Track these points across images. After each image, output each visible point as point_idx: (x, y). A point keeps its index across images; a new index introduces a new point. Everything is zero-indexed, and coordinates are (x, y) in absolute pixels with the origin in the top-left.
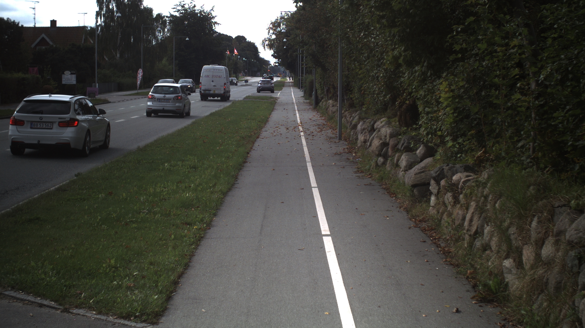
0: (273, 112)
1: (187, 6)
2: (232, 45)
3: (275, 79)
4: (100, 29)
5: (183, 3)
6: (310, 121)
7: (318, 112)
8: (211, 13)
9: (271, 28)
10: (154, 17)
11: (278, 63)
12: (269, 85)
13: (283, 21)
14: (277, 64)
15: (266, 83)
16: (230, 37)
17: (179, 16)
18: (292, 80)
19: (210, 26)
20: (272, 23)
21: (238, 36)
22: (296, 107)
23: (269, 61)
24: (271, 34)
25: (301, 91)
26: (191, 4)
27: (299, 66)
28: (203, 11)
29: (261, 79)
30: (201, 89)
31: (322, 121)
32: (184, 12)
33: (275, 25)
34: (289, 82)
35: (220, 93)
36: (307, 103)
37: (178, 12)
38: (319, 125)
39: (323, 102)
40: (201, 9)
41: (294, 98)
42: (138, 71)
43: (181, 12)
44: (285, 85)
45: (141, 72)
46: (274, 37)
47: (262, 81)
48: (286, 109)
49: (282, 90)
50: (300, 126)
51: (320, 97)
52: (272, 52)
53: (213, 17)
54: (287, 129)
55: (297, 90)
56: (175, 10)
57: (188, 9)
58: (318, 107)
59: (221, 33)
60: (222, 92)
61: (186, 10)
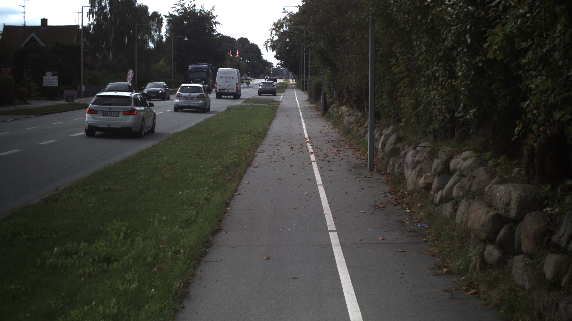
0: (274, 121)
1: (186, 6)
2: (235, 46)
3: (279, 81)
4: (93, 28)
5: (182, 2)
6: (321, 134)
7: (328, 121)
8: (211, 13)
9: (273, 29)
10: (150, 15)
11: (281, 64)
12: (271, 87)
13: (286, 22)
14: (280, 66)
15: (268, 85)
16: (233, 39)
17: (178, 15)
18: (295, 82)
19: (210, 26)
20: (274, 24)
21: (241, 38)
22: (301, 113)
23: (272, 63)
24: (274, 35)
25: (305, 93)
26: (191, 3)
27: (303, 67)
28: (203, 10)
29: (263, 81)
30: (216, 89)
31: (336, 135)
32: (183, 11)
33: (278, 26)
34: (292, 84)
35: (233, 92)
36: (313, 108)
37: (177, 11)
38: (333, 141)
39: (333, 109)
40: (201, 9)
41: (297, 102)
42: (127, 73)
43: (181, 11)
44: (288, 87)
45: (131, 73)
46: (276, 38)
47: (263, 83)
48: (289, 116)
49: (285, 92)
50: (308, 142)
51: (329, 101)
52: (274, 53)
53: (214, 17)
54: (292, 148)
55: (301, 92)
56: (174, 9)
57: (188, 9)
58: (327, 114)
59: (224, 35)
60: (235, 91)
61: (185, 9)
